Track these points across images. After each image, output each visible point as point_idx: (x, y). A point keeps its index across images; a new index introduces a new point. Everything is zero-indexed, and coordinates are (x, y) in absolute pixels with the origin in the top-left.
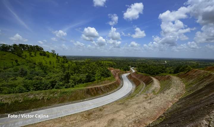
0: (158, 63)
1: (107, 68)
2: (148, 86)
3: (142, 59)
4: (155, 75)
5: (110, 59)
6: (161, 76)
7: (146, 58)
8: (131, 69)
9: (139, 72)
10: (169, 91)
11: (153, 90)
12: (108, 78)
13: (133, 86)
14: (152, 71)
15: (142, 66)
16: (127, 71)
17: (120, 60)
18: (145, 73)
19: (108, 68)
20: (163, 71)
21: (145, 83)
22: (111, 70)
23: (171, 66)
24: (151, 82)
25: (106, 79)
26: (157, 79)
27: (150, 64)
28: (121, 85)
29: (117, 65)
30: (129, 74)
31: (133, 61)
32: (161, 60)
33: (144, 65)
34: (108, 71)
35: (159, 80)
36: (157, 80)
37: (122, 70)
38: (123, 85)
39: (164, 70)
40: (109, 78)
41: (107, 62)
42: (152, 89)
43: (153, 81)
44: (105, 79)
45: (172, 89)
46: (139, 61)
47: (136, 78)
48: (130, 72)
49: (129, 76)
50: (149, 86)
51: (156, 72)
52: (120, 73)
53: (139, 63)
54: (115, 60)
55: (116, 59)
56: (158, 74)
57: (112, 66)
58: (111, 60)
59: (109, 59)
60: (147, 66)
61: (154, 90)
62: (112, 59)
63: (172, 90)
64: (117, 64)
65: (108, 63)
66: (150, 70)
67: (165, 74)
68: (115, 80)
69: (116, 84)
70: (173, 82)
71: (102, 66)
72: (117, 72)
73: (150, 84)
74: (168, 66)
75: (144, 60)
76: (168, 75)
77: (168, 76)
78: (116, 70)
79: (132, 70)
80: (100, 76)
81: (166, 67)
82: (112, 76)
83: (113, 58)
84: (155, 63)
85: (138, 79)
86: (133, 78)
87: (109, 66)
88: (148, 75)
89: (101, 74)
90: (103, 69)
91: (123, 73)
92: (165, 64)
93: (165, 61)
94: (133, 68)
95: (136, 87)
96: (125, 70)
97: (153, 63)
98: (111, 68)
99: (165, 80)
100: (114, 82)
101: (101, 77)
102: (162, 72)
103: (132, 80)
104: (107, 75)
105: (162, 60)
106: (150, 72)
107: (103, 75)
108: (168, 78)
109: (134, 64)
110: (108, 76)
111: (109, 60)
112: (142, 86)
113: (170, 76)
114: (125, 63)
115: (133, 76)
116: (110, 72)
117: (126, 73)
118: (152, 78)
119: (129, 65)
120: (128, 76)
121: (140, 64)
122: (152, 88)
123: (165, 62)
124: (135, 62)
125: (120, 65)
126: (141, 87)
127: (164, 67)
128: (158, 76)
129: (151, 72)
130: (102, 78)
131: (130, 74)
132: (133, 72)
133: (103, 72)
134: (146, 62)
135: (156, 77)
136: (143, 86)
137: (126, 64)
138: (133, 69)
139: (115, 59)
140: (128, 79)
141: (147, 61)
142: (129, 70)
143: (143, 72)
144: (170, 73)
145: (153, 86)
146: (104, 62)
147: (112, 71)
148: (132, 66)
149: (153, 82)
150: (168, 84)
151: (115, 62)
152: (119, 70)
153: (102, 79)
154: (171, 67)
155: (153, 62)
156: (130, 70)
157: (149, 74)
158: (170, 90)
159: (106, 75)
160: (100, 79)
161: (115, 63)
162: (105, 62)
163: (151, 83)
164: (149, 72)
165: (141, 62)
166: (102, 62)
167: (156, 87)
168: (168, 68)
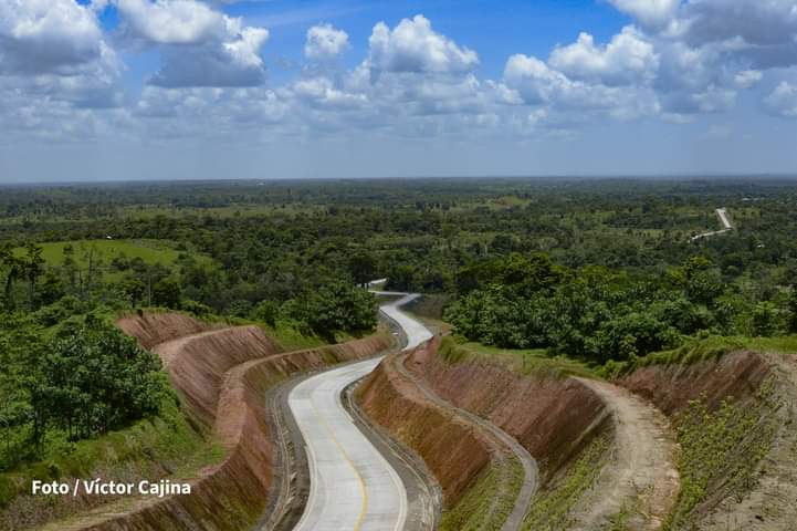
0: (655, 233)
1: (109, 319)
2: (565, 481)
3: (497, 196)
4: (625, 357)
5: (150, 213)
6: (681, 368)
7: (534, 181)
8: (390, 311)
9: (474, 336)
10: (746, 504)
11: (611, 518)
12: (124, 434)
13: (412, 496)
14: (600, 318)
15: (494, 273)
16: (346, 342)
17: (260, 220)
18: (533, 345)
19: (128, 326)
20: (702, 311)
21: (537, 455)
22: (158, 340)
23: (775, 260)
24: (596, 432)
25: (99, 454)
26: (645, 394)
27: (580, 251)
28: (287, 500)
29: (233, 280)
30: (369, 366)
31: (406, 227)
32: (678, 202)
33: (516, 261)
34: (122, 351)
35: (667, 412)
36: (649, 409)
37: (288, 331)
38: (303, 494)
39: (708, 303)
40: (138, 435)
41: (109, 249)
42: (598, 510)
43: (606, 427)
44: (85, 448)
45: (768, 483)
46: (470, 222)
47: (442, 406)
48: (381, 348)
49: (372, 395)
50: (574, 480)
51: (634, 330)
52: (271, 366)
53: (466, 239)
54: (209, 222)
55: (212, 212)
56: (657, 345)
57: (168, 298)
58: (159, 221)
59: (133, 213)
60: (546, 272)
61: (624, 512)
62: (169, 213)
63: (776, 495)
64: (229, 265)
65: (119, 266)
66: (576, 314)
67: (716, 341)
68: (210, 455)
69: (223, 500)
70: (782, 413)
71: (48, 298)
72: (234, 362)
73: (582, 465)
74: (744, 254)
75: (514, 212)
76: (740, 347)
77: (743, 355)
78: (220, 330)
79: (394, 326)
80: (23, 420)
81: (733, 267)
82: (166, 405)
83: (177, 203)
84: (621, 232)
85: (459, 419)
86: (411, 406)
87: (136, 295)
88: (563, 361)
89: (35, 400)
90: (62, 335)
91: (299, 368)
92: (719, 245)
93: (721, 212)
94: (410, 297)
95: (450, 503)
96: (324, 330)
97: (612, 231)
98: (158, 316)
99: (715, 407)
100: (204, 474)
101: (35, 438)
102: (696, 325)
103: (401, 430)
104: (105, 399)
105: (694, 203)
106: (577, 334)
107: (56, 409)
108: (743, 377)
109: (421, 251)
110: (128, 410)
111: (130, 222)
112: (503, 491)
113: (758, 362)
114: (318, 247)
115: (409, 393)
116: (149, 363)
117: (335, 360)
118: (602, 389)
119: (363, 270)
120: (361, 397)
121: (477, 248)
122: (596, 499)
123: (716, 223)
124: (428, 237)
125: (264, 279)
126: (496, 504)
127: (717, 272)
128: (654, 370)
129: (590, 330)
130: (55, 438)
131: (380, 366)
132: (412, 345)
133: (58, 375)
134: (542, 229)
135: (639, 376)
136: (516, 484)
137: (336, 256)
138: (407, 308)
139: (200, 214)
140: (357, 423)
141: (544, 218)
142: (369, 329)
143: (517, 337)
144: (762, 326)
145: (607, 479)
146: (77, 257)
147: (169, 352)
148: (399, 283)
149: (610, 440)
150: (745, 443)
151: (208, 249)
152: (250, 331)
153: (51, 462)
154: (776, 272)
155: (609, 222)
156: (380, 328)
157: (572, 354)
158: (756, 497)
159: (99, 407)
160: (30, 459)
161: (202, 260)
162: (82, 252)
163: (588, 453)
164: (567, 337)
165: (491, 236)
166: (52, 255)
167: (638, 481)
168: (745, 283)
